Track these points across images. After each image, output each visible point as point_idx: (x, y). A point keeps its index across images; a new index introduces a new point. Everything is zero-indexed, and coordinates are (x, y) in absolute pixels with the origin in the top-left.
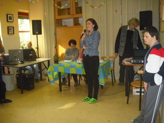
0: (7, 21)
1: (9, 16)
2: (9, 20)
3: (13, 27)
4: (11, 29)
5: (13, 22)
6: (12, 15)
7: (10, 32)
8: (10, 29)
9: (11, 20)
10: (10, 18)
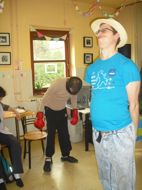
0: (84, 46)
1: (86, 39)
2: (86, 45)
3: (92, 54)
4: (89, 57)
5: (92, 47)
6: (91, 38)
7: (87, 61)
8: (87, 57)
9: (90, 44)
10: (88, 42)
